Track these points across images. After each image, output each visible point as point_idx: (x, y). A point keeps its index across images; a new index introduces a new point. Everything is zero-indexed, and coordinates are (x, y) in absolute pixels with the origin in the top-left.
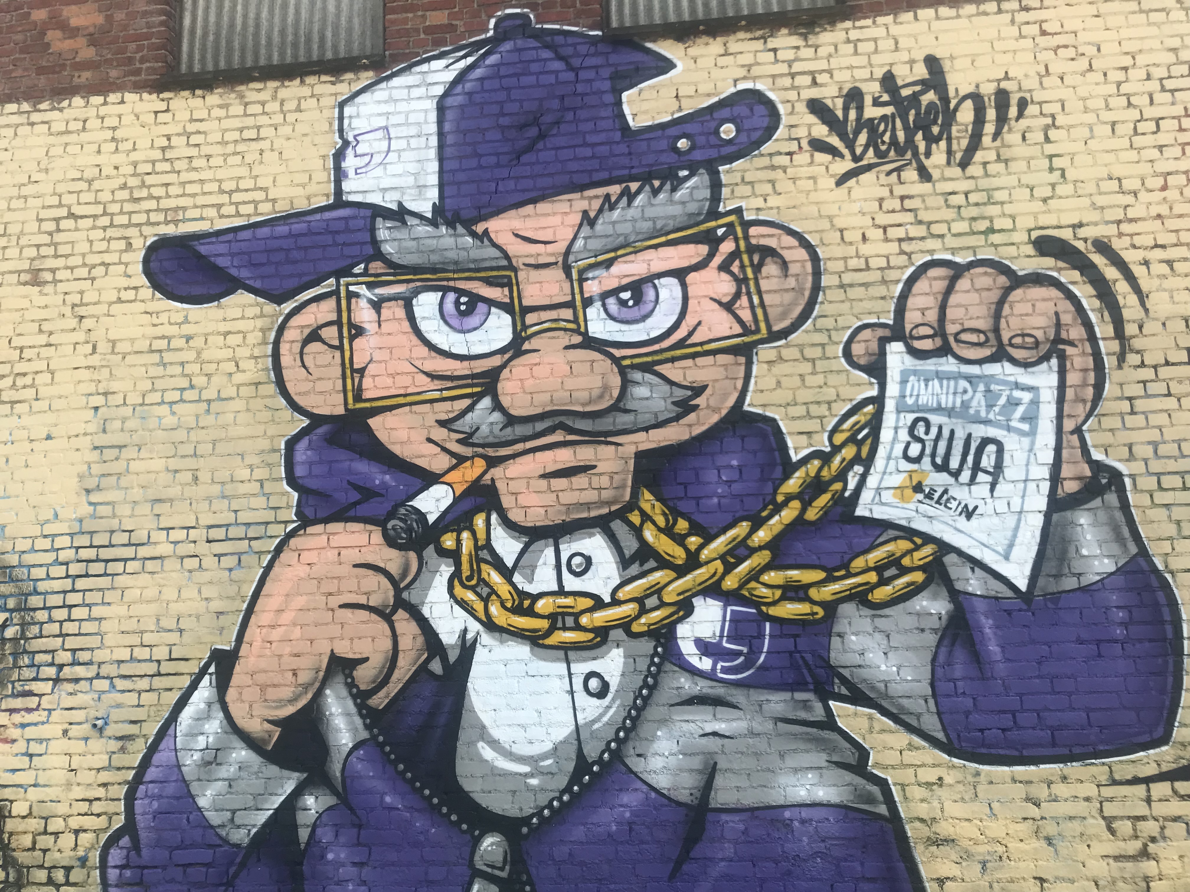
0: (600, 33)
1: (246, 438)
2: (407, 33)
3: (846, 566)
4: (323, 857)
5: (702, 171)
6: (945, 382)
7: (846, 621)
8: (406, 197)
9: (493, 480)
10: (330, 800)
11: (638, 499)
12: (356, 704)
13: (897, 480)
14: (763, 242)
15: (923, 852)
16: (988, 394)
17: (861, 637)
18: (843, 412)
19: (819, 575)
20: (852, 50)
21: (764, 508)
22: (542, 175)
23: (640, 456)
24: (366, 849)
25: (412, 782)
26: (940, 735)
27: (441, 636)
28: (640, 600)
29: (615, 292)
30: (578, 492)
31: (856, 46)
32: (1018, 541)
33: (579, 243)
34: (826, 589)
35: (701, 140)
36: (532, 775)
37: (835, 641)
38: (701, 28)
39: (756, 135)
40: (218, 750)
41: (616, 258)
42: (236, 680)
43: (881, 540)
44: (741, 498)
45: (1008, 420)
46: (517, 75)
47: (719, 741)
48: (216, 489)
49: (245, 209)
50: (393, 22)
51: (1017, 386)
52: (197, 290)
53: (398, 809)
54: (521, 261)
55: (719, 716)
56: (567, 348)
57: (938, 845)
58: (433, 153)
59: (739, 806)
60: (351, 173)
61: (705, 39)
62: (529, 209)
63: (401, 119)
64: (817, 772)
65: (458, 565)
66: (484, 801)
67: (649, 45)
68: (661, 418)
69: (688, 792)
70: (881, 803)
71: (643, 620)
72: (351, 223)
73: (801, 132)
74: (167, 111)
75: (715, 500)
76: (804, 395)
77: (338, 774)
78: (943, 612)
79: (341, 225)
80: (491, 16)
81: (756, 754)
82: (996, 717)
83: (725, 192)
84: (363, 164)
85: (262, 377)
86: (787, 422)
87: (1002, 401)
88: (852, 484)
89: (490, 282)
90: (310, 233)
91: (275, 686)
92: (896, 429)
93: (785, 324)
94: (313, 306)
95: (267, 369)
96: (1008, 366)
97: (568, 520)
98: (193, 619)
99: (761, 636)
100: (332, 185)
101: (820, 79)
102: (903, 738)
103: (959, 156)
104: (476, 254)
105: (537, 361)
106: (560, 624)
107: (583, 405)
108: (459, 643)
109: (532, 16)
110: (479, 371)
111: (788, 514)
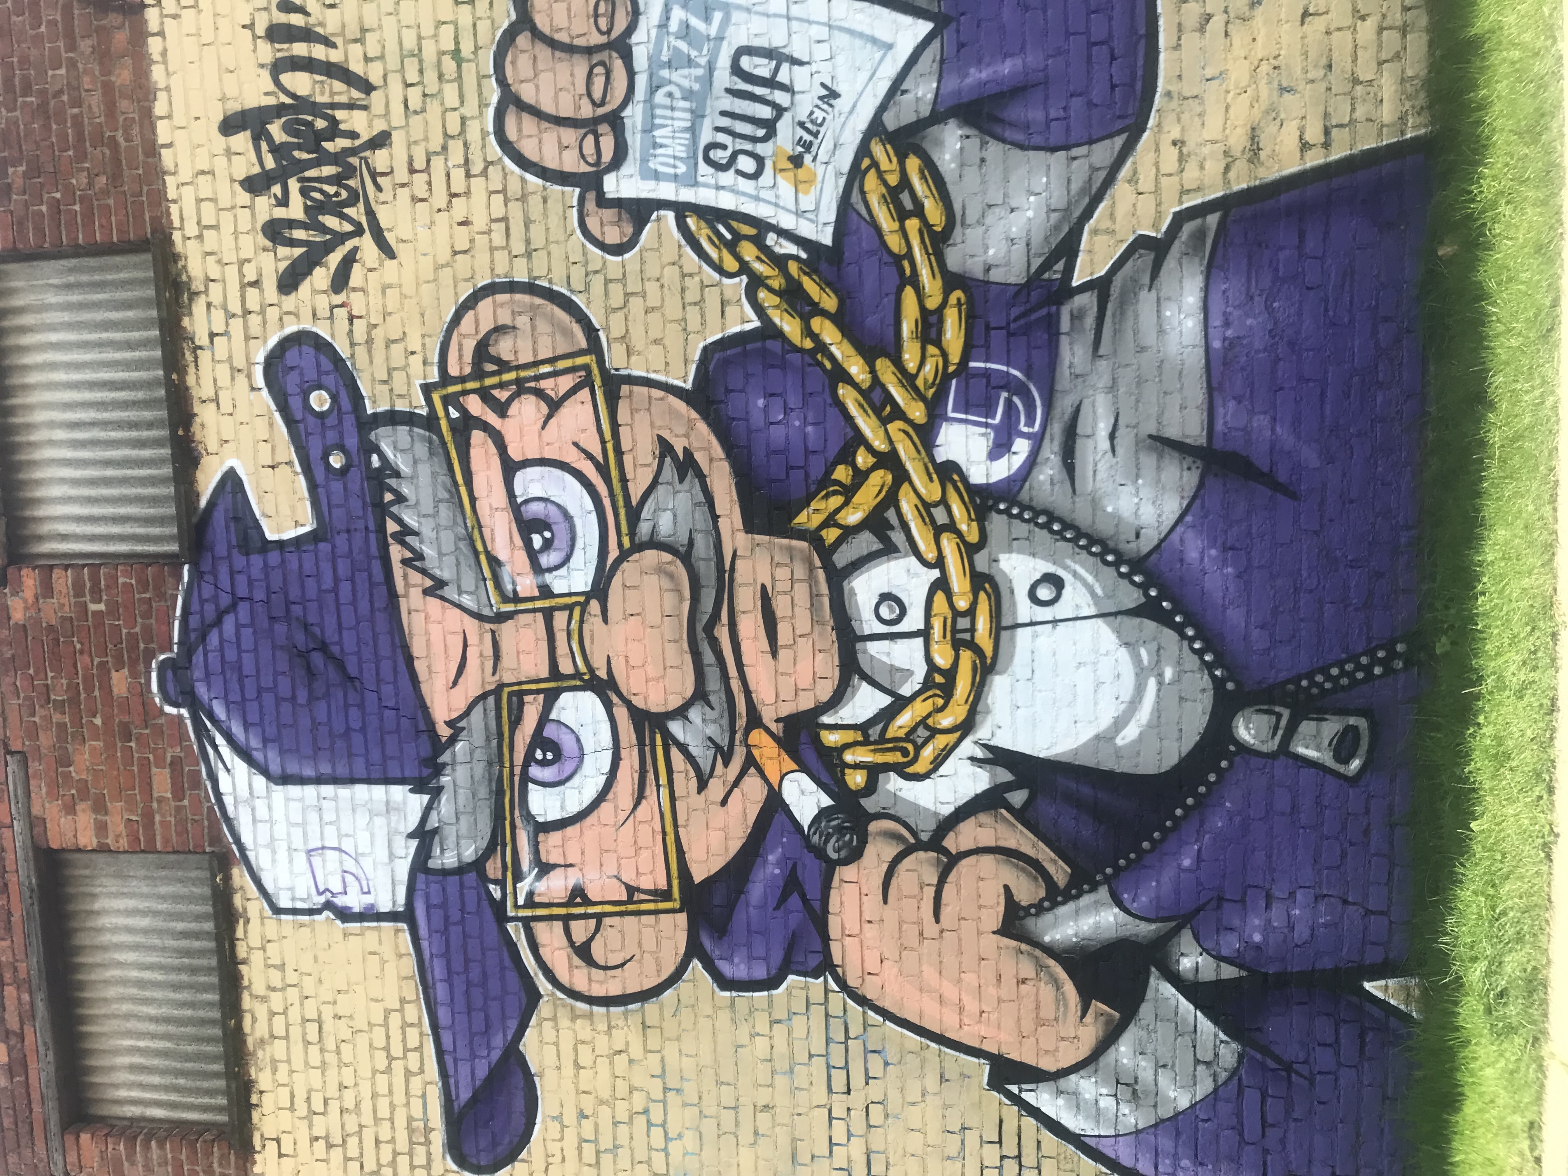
0: (186, 567)
1: (715, 1042)
2: (182, 823)
3: (897, 259)
4: (1258, 947)
5: (372, 436)
6: (657, 121)
7: (970, 261)
8: (402, 828)
9: (778, 721)
10: (1186, 937)
11: (806, 531)
12: (1064, 903)
13: (785, 188)
14: (468, 357)
15: (1268, 168)
16: (674, 64)
17: (990, 242)
18: (696, 258)
19: (909, 295)
20: (213, 232)
21: (820, 365)
22: (375, 646)
23: (750, 527)
24: (1250, 891)
25: (1165, 832)
26: (1119, 141)
27: (979, 791)
28: (938, 531)
29: (533, 556)
30: (796, 609)
31: (208, 227)
32: (868, 31)
33: (467, 601)
34: (927, 286)
35: (332, 436)
36: (1160, 675)
37: (996, 276)
38: (181, 432)
39: (326, 364)
40: (1118, 1082)
41: (487, 553)
42: (1030, 1059)
43: (864, 212)
44: (806, 396)
45: (708, 38)
46: (241, 680)
47: (1121, 432)
48: (781, 1082)
49: (413, 1039)
50: (166, 841)
51: (663, 25)
52: (519, 1104)
53: (1199, 850)
54: (489, 678)
55: (1089, 431)
56: (605, 620)
57: (1259, 149)
58: (344, 792)
59: (1205, 407)
60: (368, 899)
61: (196, 428)
62: (420, 666)
63: (297, 833)
64: (1163, 304)
65: (887, 767)
66: (1191, 739)
67: (203, 503)
68: (701, 498)
69: (1185, 473)
70: (1204, 221)
71: (963, 527)
72: (435, 900)
73: (323, 303)
74: (278, 1141)
75: (810, 429)
76: (673, 309)
77: (1154, 926)
78: (960, 132)
79: (438, 914)
80: (161, 711)
81: (1138, 384)
82: (1096, 67)
83: (401, 406)
84: (357, 884)
85: (635, 1020)
86: (707, 331)
87: (683, 46)
88: (790, 248)
89: (516, 721)
90: (446, 955)
91: (1038, 1007)
92: (718, 188)
93: (577, 329)
94: (543, 951)
95: (625, 1014)
96: (638, 37)
97: (832, 623)
98: (948, 1113)
99: (986, 374)
100: (383, 924)
101: (251, 277)
102: (1121, 190)
103: (356, 94)
104: (478, 738)
105: (622, 659)
106: (967, 636)
107: (681, 600)
108: (988, 767)
109: (162, 657)
110: (634, 736)
111: (829, 333)
